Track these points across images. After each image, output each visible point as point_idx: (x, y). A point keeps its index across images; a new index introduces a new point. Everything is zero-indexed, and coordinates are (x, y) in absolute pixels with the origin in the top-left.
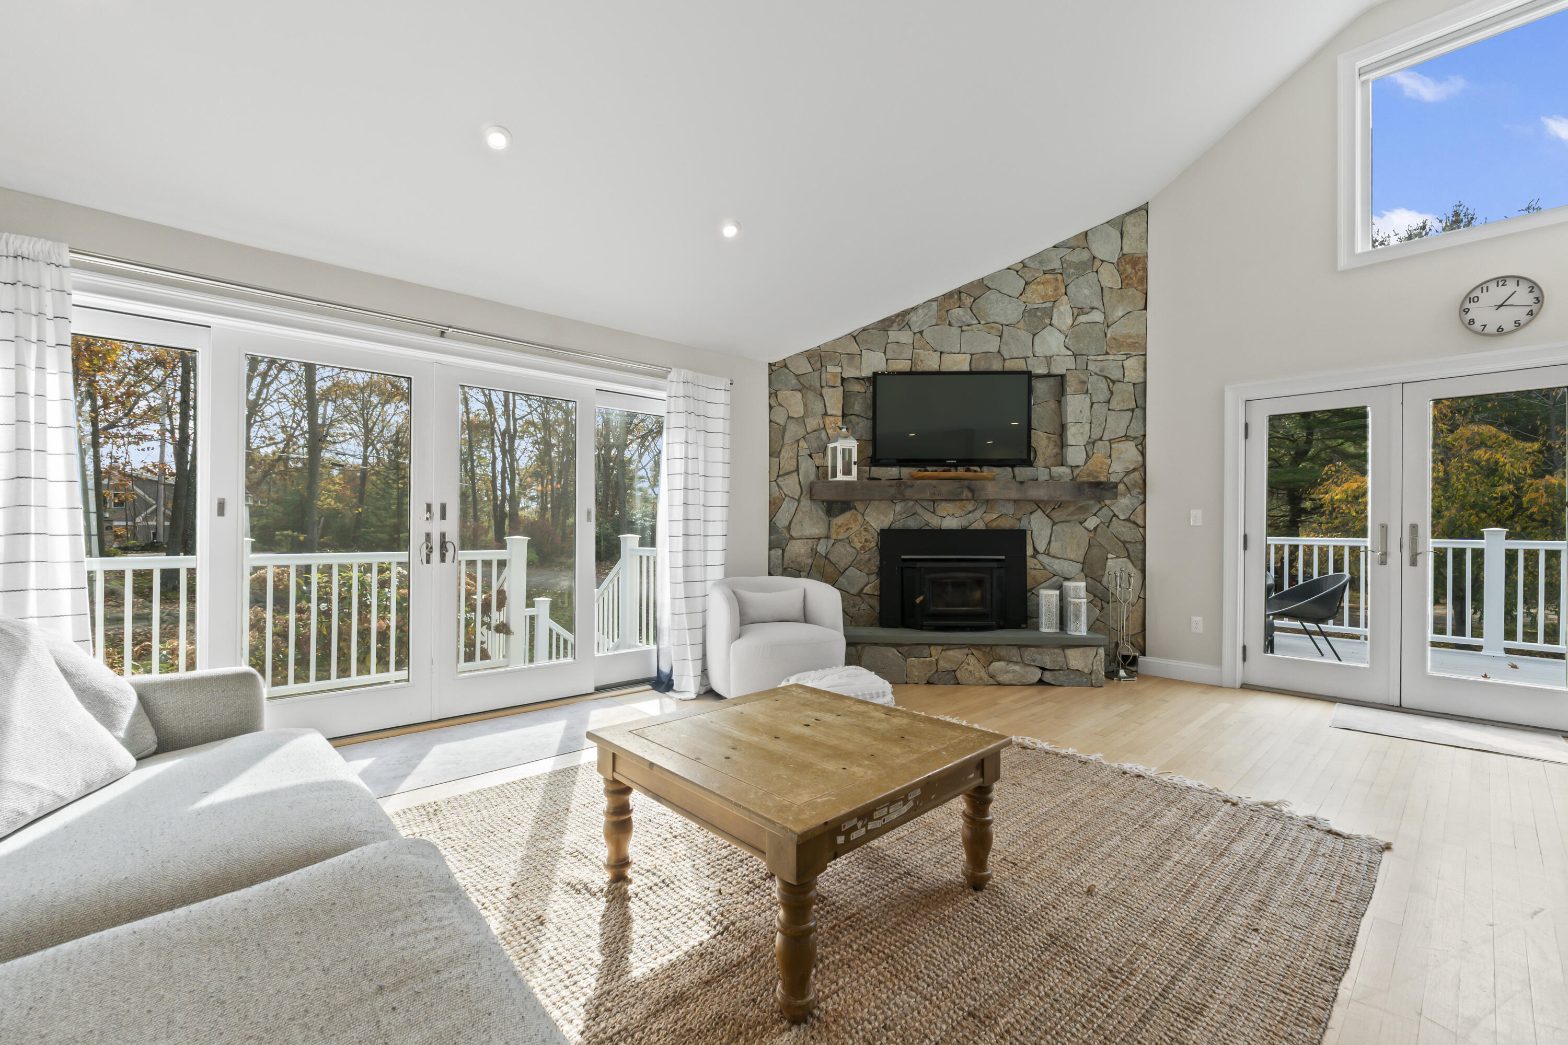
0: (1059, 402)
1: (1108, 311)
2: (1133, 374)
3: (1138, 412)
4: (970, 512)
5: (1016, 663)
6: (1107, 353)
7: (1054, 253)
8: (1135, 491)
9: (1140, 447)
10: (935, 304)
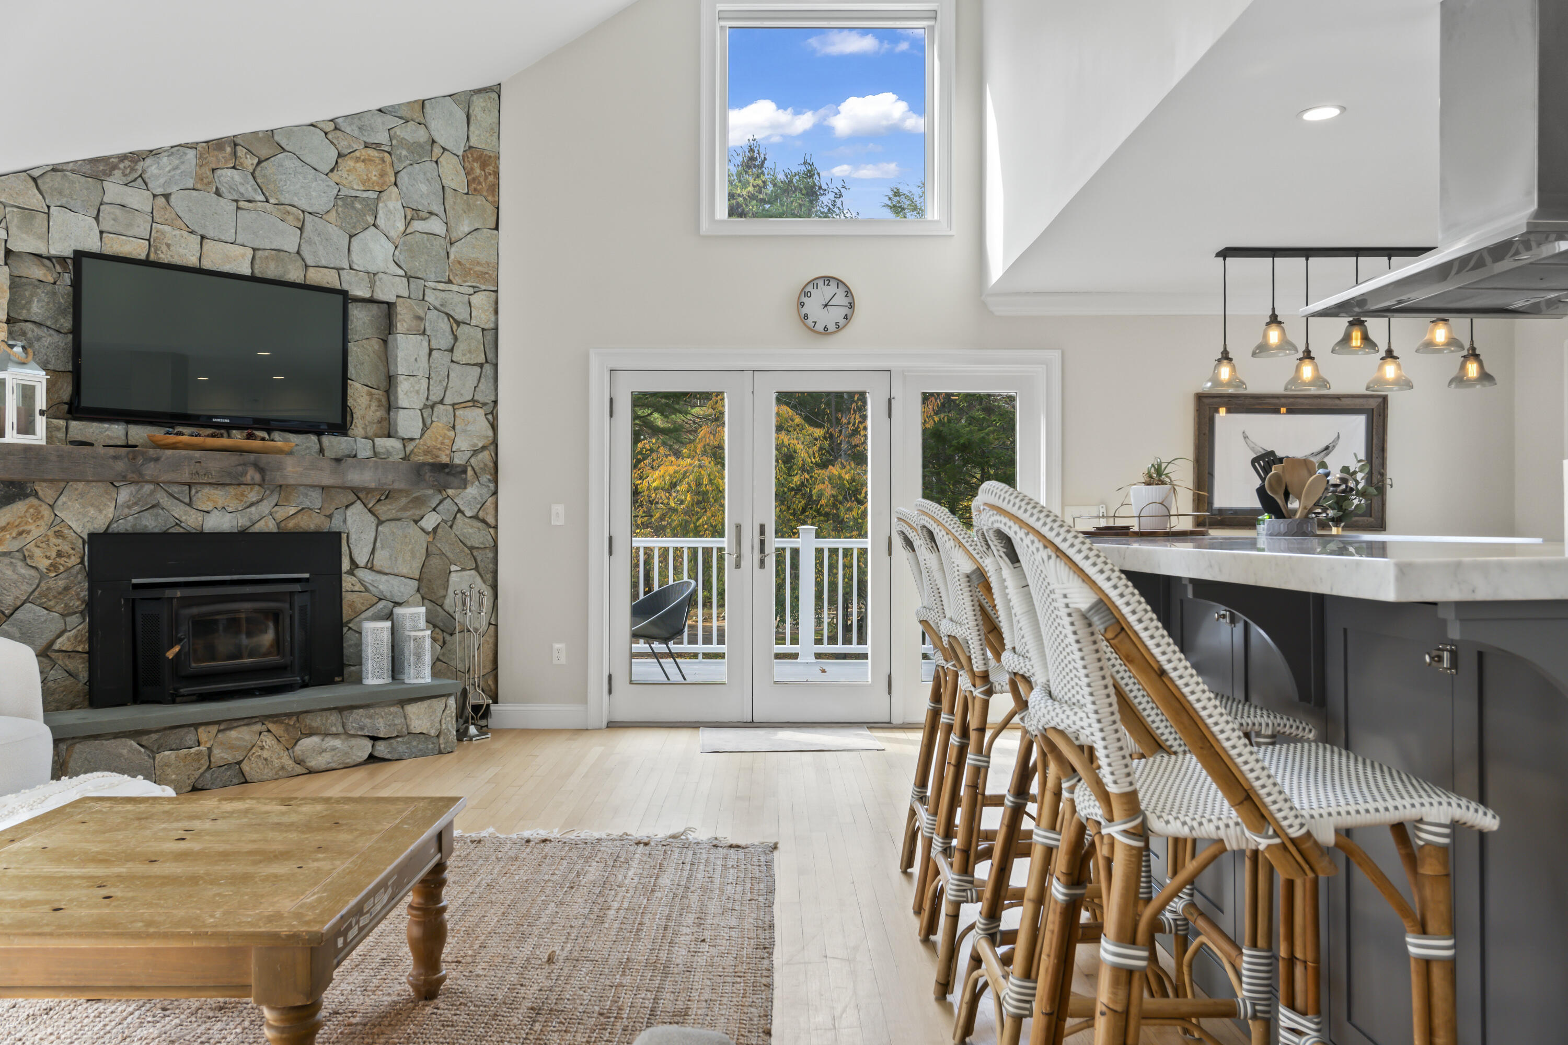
0: (385, 342)
1: (452, 222)
2: (482, 317)
3: (487, 367)
4: (252, 505)
5: (336, 735)
6: (450, 282)
7: (380, 118)
8: (485, 478)
9: (490, 417)
10: (191, 154)
